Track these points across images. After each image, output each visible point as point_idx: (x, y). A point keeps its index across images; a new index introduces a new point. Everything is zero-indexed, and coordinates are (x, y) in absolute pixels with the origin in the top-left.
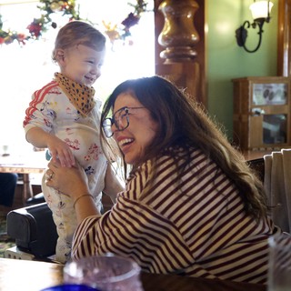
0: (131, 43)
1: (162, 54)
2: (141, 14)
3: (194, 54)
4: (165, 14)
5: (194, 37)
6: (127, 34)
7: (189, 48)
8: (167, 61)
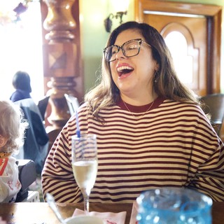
0: (22, 27)
1: (47, 37)
2: (29, 3)
3: (72, 36)
4: (48, 5)
5: (72, 24)
6: (18, 19)
7: (68, 32)
8: (51, 42)
